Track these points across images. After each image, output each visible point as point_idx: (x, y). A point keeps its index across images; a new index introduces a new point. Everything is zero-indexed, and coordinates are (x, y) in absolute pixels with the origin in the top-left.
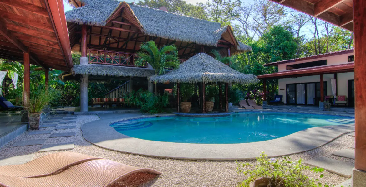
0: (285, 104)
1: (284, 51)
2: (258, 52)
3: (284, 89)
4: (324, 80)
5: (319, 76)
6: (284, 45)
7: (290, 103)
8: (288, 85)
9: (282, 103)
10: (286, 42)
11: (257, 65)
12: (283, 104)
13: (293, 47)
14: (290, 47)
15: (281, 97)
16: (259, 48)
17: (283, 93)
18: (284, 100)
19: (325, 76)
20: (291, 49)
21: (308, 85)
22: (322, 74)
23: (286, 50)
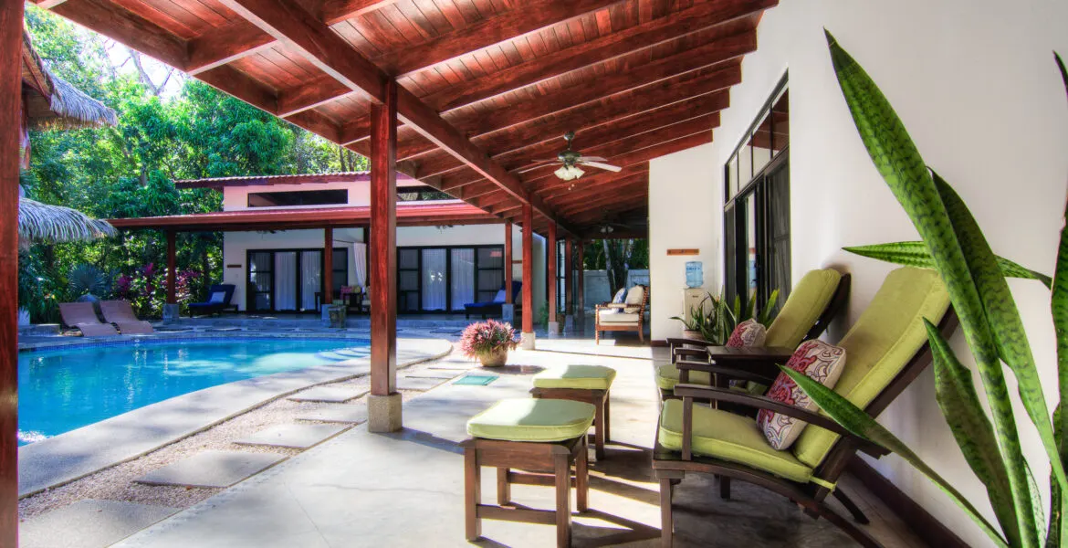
0: (242, 312)
1: (248, 147)
2: (162, 136)
3: (240, 266)
4: (336, 245)
5: (322, 232)
6: (248, 132)
7: (259, 308)
8: (251, 254)
9: (233, 309)
10: (255, 121)
11: (160, 182)
12: (237, 312)
13: (275, 141)
14: (268, 141)
15: (230, 290)
16: (170, 126)
17: (234, 277)
18: (241, 300)
19: (337, 233)
20: (271, 146)
21: (306, 255)
22: (329, 225)
23: (255, 146)
